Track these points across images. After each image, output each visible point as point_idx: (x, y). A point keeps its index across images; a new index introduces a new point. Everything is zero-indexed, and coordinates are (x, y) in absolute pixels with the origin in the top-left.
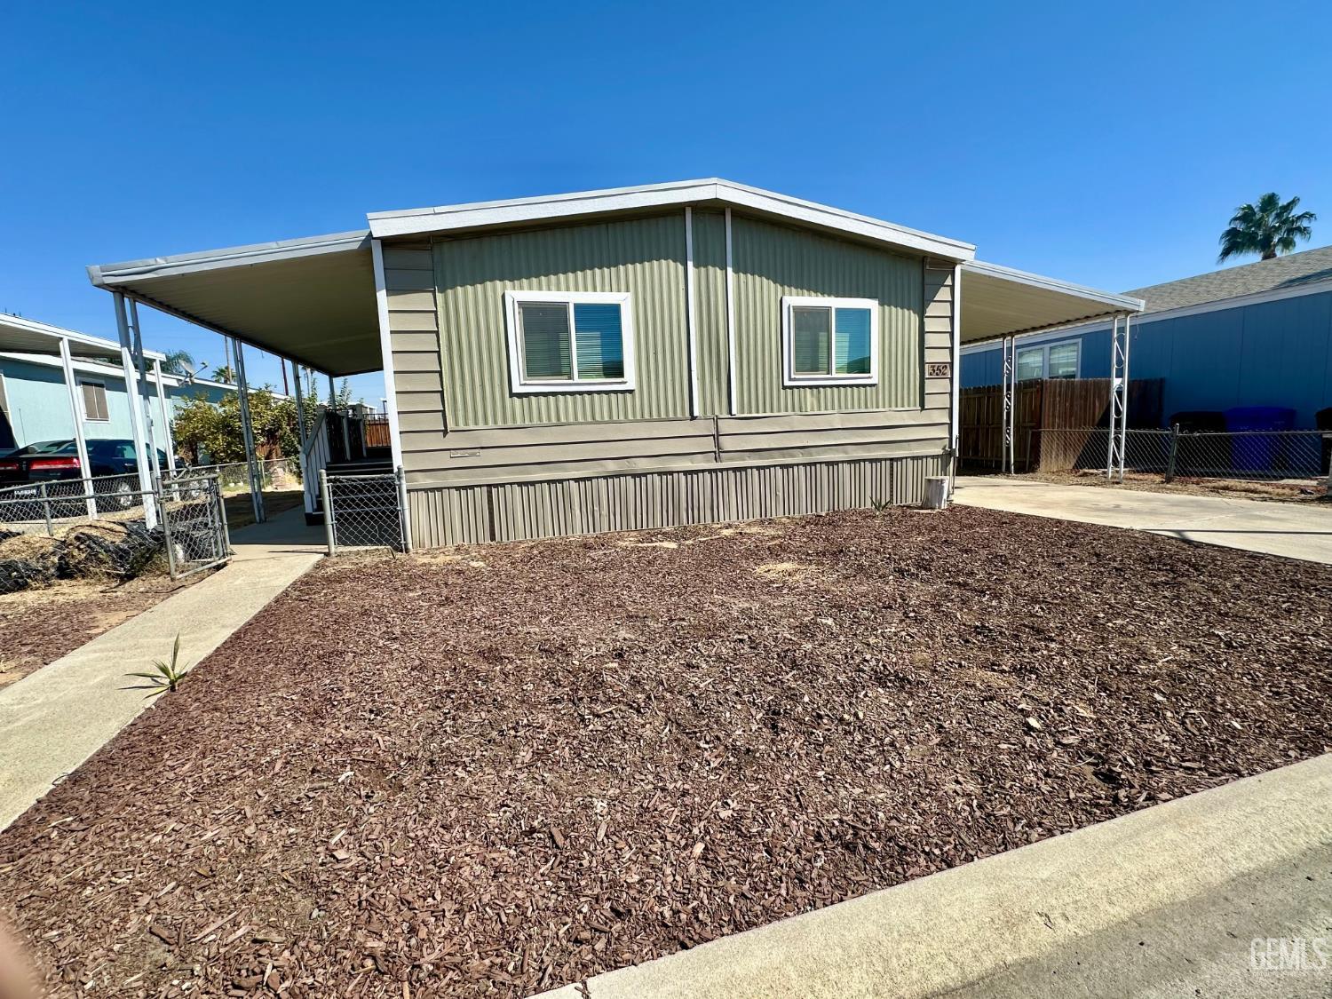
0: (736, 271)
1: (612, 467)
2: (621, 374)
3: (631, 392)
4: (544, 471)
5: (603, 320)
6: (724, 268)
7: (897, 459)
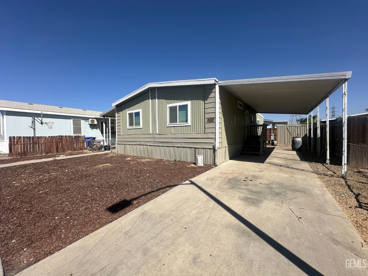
0: (158, 99)
1: (139, 143)
2: (140, 125)
3: (141, 128)
4: (131, 143)
5: (137, 114)
6: (156, 99)
7: (197, 148)
